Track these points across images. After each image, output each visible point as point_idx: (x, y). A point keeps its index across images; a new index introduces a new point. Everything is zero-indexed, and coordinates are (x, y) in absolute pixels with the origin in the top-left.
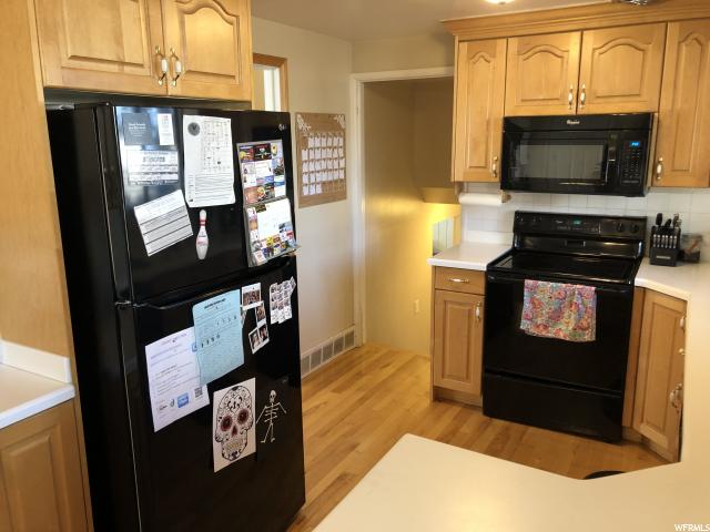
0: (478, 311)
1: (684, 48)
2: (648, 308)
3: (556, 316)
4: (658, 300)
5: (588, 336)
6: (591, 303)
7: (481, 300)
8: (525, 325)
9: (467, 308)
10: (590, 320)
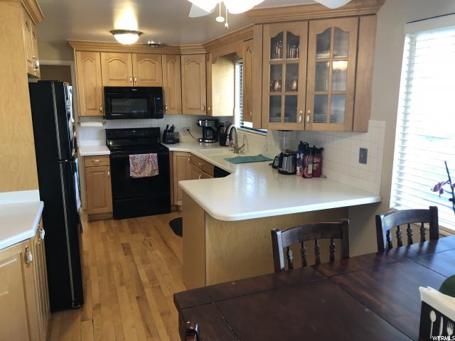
0: (109, 173)
1: (168, 65)
2: (175, 158)
3: (143, 168)
4: (178, 154)
5: (157, 173)
6: (156, 160)
7: (109, 168)
8: (132, 174)
9: (102, 173)
10: (156, 167)
